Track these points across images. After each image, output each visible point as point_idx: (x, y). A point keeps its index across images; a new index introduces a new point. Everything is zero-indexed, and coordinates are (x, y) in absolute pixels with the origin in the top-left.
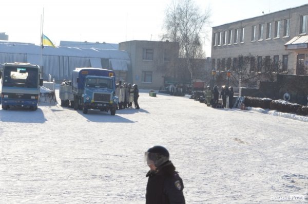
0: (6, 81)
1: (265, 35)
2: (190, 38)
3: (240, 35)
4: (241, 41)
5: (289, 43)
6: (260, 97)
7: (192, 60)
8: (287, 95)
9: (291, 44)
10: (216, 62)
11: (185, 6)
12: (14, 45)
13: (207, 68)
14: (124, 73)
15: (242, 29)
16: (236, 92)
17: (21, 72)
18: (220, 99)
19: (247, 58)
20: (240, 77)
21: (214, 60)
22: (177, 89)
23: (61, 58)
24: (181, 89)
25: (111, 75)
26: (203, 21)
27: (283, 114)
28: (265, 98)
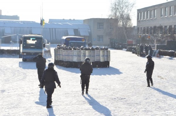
0: (25, 45)
1: (169, 13)
2: (125, 16)
3: (154, 14)
4: (154, 17)
6: (167, 50)
7: (126, 28)
10: (140, 29)
12: (24, 23)
13: (135, 33)
15: (154, 10)
16: (153, 47)
17: (33, 40)
18: (144, 51)
19: (159, 27)
20: (155, 38)
21: (138, 28)
22: (118, 45)
23: (51, 29)
24: (121, 46)
25: (83, 40)
26: (132, 6)
28: (171, 51)
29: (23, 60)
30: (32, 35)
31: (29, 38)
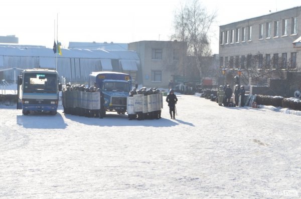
0: (26, 87)
1: (273, 33)
2: (199, 37)
3: (247, 34)
4: (249, 39)
5: (297, 41)
6: (270, 95)
7: (200, 58)
8: (298, 92)
9: (299, 42)
10: (224, 60)
11: (193, 7)
12: (26, 48)
13: (215, 66)
14: (135, 73)
15: (249, 27)
16: (247, 90)
17: (40, 78)
19: (256, 56)
20: (250, 76)
21: (221, 58)
22: (187, 87)
23: (73, 60)
24: (191, 88)
25: (127, 79)
26: (211, 21)
27: (295, 111)
28: (277, 97)
29: (23, 113)
30: (40, 70)
31: (34, 75)
